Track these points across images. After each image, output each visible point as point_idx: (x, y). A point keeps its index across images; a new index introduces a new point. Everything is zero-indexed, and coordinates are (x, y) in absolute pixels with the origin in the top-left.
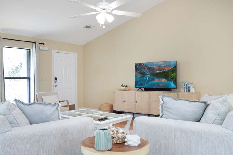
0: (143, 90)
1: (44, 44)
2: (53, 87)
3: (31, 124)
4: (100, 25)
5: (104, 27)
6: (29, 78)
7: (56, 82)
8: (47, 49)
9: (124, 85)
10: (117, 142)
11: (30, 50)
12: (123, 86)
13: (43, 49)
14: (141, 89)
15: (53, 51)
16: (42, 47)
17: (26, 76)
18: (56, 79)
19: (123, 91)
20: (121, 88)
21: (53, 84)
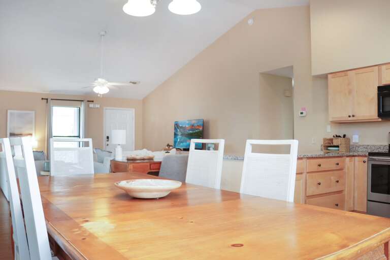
0: (182, 150)
1: (93, 101)
2: (104, 146)
6: (79, 137)
7: (108, 141)
8: (97, 106)
11: (79, 108)
13: (92, 107)
15: (105, 108)
16: (91, 105)
17: (77, 135)
18: (108, 138)
21: (104, 143)
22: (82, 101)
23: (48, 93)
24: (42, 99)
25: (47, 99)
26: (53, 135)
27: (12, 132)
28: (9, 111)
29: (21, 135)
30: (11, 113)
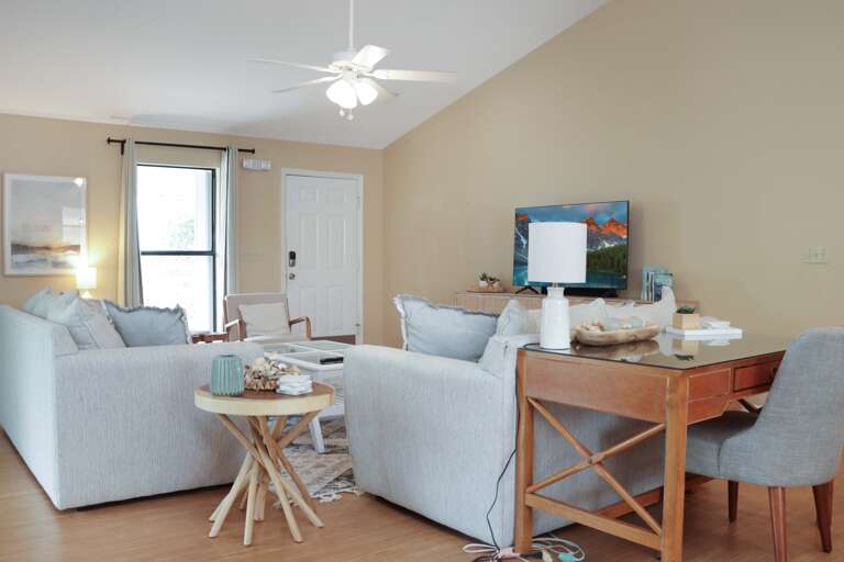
0: (537, 293)
1: (253, 151)
2: (283, 279)
3: (127, 346)
4: (342, 113)
5: (351, 117)
6: (212, 253)
7: (293, 265)
8: (263, 166)
9: (488, 275)
10: (264, 386)
11: (214, 171)
12: (484, 278)
13: (251, 167)
14: (533, 290)
15: (285, 171)
16: (249, 163)
17: (206, 247)
18: (293, 256)
19: (479, 295)
20: (478, 285)
21: (283, 270)
22: (225, 149)
23: (125, 123)
24: (109, 141)
25: (123, 142)
26: (142, 249)
27: (19, 240)
28: (8, 178)
29: (47, 248)
30: (15, 183)
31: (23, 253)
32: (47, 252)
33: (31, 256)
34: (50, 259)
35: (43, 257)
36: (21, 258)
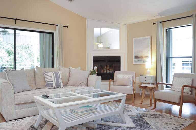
24: (153, 24)
27: (136, 55)
29: (142, 57)
30: (135, 40)
31: (137, 58)
32: (142, 58)
33: (139, 59)
34: (142, 60)
35: (141, 59)
36: (136, 60)
